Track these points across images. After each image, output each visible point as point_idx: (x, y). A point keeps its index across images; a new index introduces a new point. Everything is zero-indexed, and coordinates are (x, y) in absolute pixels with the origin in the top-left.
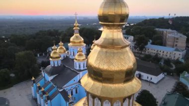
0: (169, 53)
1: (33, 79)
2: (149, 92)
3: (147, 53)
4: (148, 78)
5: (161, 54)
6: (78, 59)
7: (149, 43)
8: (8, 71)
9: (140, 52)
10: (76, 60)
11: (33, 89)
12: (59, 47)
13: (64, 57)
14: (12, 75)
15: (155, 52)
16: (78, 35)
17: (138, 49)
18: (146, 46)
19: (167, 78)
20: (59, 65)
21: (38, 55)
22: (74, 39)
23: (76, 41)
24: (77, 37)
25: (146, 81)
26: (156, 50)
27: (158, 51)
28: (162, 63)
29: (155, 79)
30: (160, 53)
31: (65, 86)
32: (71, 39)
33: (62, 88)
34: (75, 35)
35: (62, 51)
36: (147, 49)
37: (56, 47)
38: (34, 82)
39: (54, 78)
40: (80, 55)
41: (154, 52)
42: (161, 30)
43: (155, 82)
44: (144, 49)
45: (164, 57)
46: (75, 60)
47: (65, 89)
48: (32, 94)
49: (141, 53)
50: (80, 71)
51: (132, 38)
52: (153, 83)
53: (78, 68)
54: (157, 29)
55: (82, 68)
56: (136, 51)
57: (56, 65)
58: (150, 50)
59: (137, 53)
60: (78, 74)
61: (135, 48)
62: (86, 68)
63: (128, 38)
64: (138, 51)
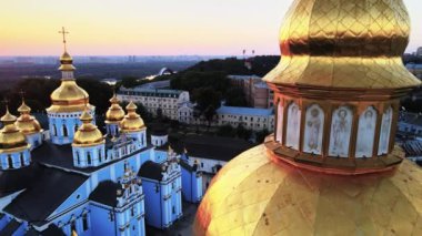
0: (262, 119)
3: (220, 123)
5: (249, 124)
6: (82, 140)
9: (207, 122)
10: (79, 143)
12: (20, 119)
13: (36, 142)
15: (237, 120)
16: (74, 83)
18: (218, 111)
20: (27, 163)
22: (62, 95)
23: (69, 99)
24: (70, 89)
26: (238, 117)
27: (241, 118)
30: (246, 121)
31: (54, 213)
33: (47, 222)
34: (63, 84)
35: (30, 128)
36: (220, 116)
37: (14, 117)
39: (13, 201)
40: (87, 131)
41: (234, 120)
42: (238, 77)
44: (215, 117)
45: (254, 128)
46: (73, 145)
47: (55, 222)
49: (210, 126)
50: (92, 169)
51: (185, 95)
53: (84, 164)
54: (231, 77)
55: (96, 163)
56: (199, 122)
57: (17, 166)
58: (227, 119)
59: (202, 125)
60: (87, 177)
61: (196, 115)
62: (104, 161)
63: (177, 96)
64: (202, 122)
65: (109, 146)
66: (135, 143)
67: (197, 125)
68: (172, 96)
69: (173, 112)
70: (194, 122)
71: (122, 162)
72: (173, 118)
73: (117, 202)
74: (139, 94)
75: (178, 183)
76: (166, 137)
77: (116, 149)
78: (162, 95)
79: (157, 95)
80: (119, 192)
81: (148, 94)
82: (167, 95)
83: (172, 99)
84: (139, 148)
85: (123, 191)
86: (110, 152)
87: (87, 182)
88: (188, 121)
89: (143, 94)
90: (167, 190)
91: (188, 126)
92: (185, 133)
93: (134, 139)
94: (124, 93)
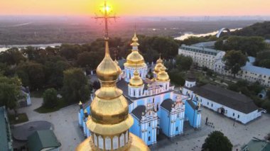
1: (81, 103)
2: (222, 134)
3: (243, 77)
4: (234, 115)
6: (132, 84)
7: (247, 63)
8: (55, 91)
9: (233, 75)
11: (80, 115)
14: (59, 96)
15: (257, 77)
16: (138, 52)
17: (230, 71)
18: (242, 68)
19: (265, 117)
21: (92, 72)
22: (131, 58)
23: (133, 60)
24: (135, 55)
25: (230, 118)
26: (258, 75)
27: (260, 76)
28: (264, 95)
29: (244, 118)
30: (264, 79)
32: (128, 58)
34: (133, 52)
36: (244, 72)
38: (81, 107)
40: (136, 79)
41: (255, 77)
43: (244, 122)
44: (239, 72)
46: (129, 85)
48: (78, 121)
49: (234, 78)
50: (135, 99)
51: (222, 54)
52: (240, 123)
53: (132, 96)
54: (267, 41)
55: (137, 96)
56: (227, 74)
58: (249, 74)
59: (229, 76)
60: (132, 102)
61: (226, 69)
62: (142, 96)
63: (216, 54)
64: (230, 74)
65: (146, 88)
66: (161, 88)
67: (226, 76)
68: (212, 54)
69: (211, 64)
70: (224, 73)
71: (152, 98)
72: (210, 68)
73: (142, 118)
75: (182, 115)
76: (195, 83)
77: (149, 90)
78: (206, 52)
79: (203, 52)
80: (143, 113)
81: (197, 51)
82: (209, 53)
83: (212, 56)
84: (163, 91)
85: (145, 113)
86: (145, 91)
87: (132, 104)
88: (220, 72)
89: (194, 50)
90: (173, 117)
91: (220, 75)
92: (214, 80)
93: (161, 86)
94: (184, 48)
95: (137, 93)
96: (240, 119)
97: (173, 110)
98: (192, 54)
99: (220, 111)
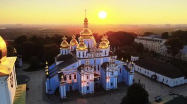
3: (182, 58)
4: (164, 80)
17: (172, 53)
18: (181, 51)
20: (67, 54)
29: (171, 82)
31: (63, 69)
33: (60, 71)
39: (60, 64)
40: (82, 45)
43: (171, 86)
44: (179, 54)
46: (77, 49)
47: (64, 72)
50: (80, 59)
52: (168, 86)
53: (78, 56)
55: (82, 57)
56: (170, 56)
57: (64, 54)
58: (186, 56)
60: (77, 61)
61: (168, 52)
62: (85, 57)
63: (161, 42)
64: (172, 56)
68: (158, 41)
69: (157, 49)
70: (168, 56)
71: (94, 59)
72: (157, 52)
73: (81, 71)
74: (144, 39)
75: (116, 74)
76: (138, 57)
77: (91, 54)
78: (154, 40)
79: (151, 40)
80: (82, 68)
81: (147, 40)
82: (156, 41)
83: (158, 43)
84: (103, 56)
86: (88, 54)
87: (77, 63)
88: (164, 54)
89: (145, 39)
92: (157, 59)
93: (101, 52)
94: (138, 38)
95: (82, 54)
96: (168, 84)
97: (107, 68)
98: (144, 42)
99: (153, 78)
